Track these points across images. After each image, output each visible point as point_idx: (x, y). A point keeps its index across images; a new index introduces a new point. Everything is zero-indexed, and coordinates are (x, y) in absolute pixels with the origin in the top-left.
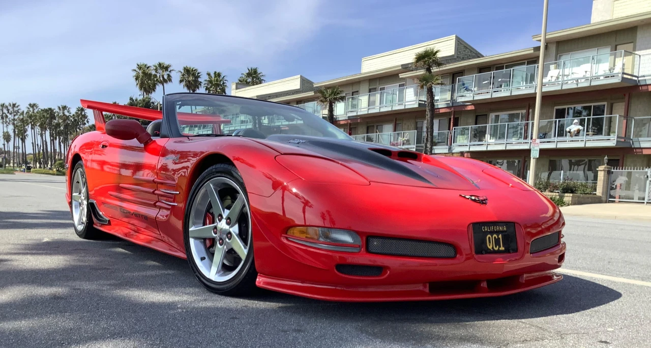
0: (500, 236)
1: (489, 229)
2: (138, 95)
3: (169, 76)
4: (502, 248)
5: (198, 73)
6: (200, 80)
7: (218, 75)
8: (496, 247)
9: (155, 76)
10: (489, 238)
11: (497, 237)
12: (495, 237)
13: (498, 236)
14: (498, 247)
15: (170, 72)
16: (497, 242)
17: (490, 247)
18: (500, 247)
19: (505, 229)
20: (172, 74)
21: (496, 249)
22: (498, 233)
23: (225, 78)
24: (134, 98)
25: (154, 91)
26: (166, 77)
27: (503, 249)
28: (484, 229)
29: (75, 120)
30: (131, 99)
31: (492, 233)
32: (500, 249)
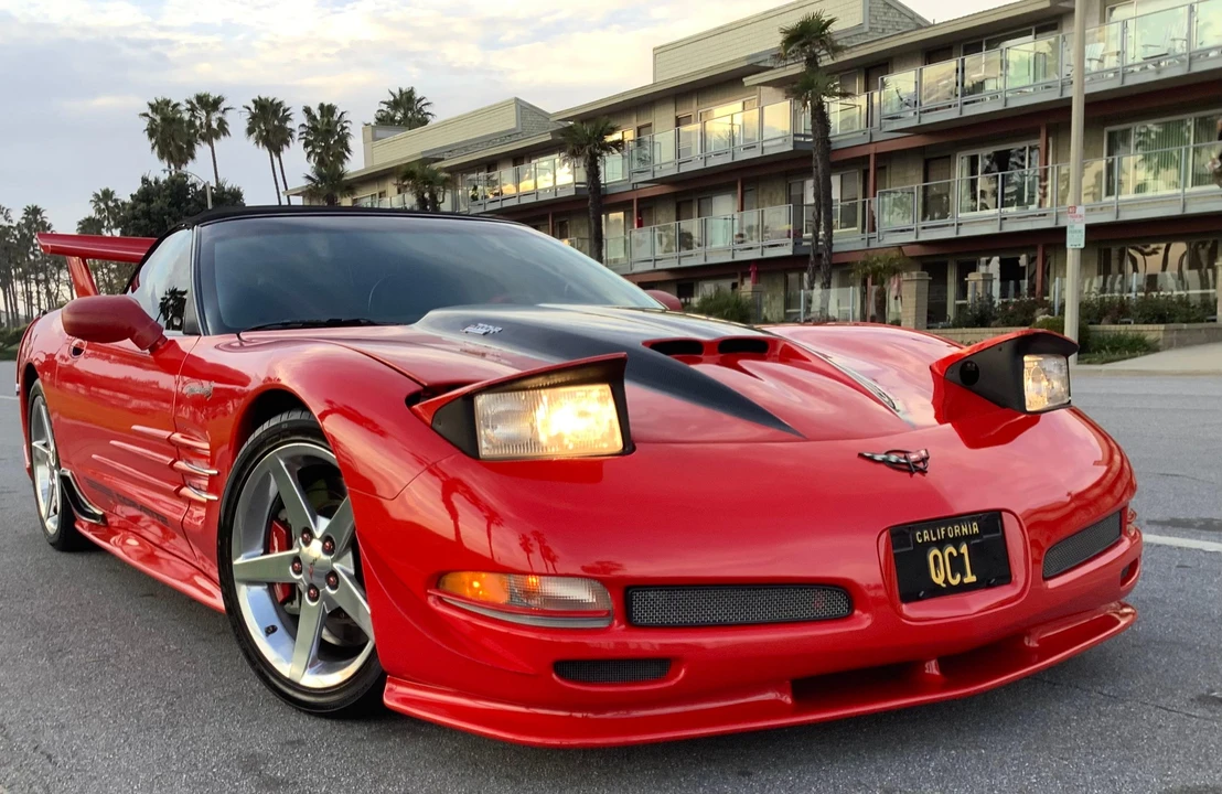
0: (964, 549)
1: (935, 535)
2: (159, 170)
3: (222, 122)
4: (970, 578)
5: (285, 111)
6: (289, 125)
7: (328, 110)
8: (954, 577)
9: (191, 124)
10: (936, 557)
11: (955, 554)
12: (950, 554)
13: (957, 549)
14: (958, 576)
15: (223, 112)
16: (957, 565)
17: (939, 580)
18: (963, 574)
19: (976, 530)
20: (228, 117)
21: (955, 582)
22: (956, 542)
23: (345, 117)
24: (151, 179)
25: (193, 157)
26: (214, 125)
27: (974, 579)
28: (921, 536)
29: (23, 235)
30: (145, 180)
31: (941, 545)
32: (966, 580)
